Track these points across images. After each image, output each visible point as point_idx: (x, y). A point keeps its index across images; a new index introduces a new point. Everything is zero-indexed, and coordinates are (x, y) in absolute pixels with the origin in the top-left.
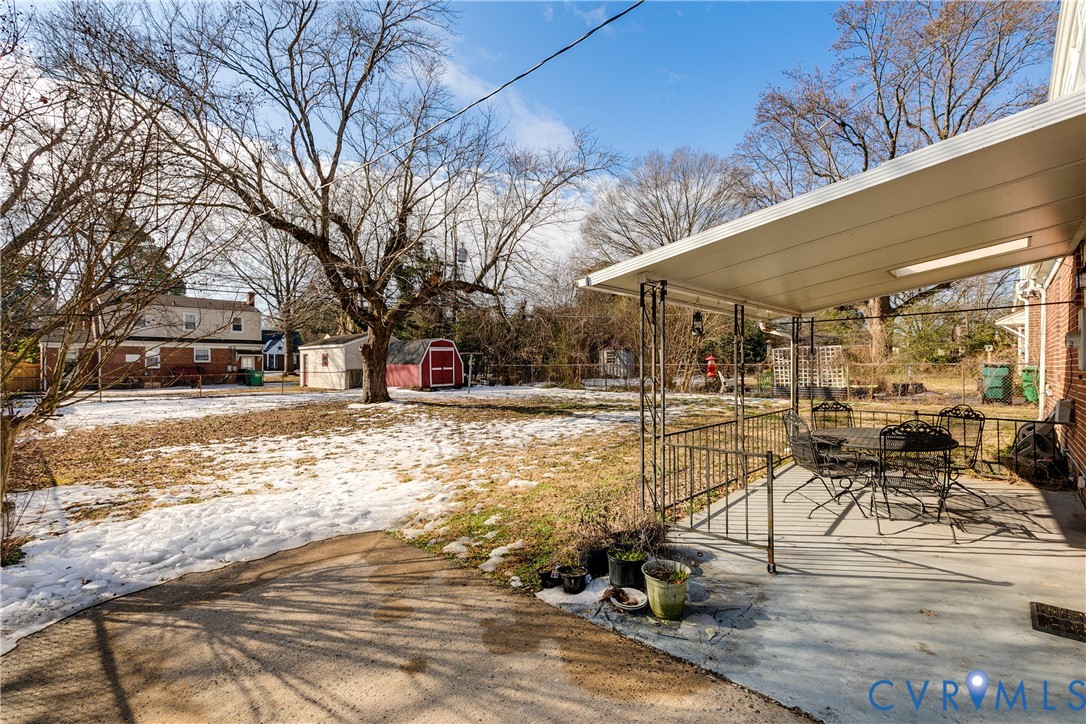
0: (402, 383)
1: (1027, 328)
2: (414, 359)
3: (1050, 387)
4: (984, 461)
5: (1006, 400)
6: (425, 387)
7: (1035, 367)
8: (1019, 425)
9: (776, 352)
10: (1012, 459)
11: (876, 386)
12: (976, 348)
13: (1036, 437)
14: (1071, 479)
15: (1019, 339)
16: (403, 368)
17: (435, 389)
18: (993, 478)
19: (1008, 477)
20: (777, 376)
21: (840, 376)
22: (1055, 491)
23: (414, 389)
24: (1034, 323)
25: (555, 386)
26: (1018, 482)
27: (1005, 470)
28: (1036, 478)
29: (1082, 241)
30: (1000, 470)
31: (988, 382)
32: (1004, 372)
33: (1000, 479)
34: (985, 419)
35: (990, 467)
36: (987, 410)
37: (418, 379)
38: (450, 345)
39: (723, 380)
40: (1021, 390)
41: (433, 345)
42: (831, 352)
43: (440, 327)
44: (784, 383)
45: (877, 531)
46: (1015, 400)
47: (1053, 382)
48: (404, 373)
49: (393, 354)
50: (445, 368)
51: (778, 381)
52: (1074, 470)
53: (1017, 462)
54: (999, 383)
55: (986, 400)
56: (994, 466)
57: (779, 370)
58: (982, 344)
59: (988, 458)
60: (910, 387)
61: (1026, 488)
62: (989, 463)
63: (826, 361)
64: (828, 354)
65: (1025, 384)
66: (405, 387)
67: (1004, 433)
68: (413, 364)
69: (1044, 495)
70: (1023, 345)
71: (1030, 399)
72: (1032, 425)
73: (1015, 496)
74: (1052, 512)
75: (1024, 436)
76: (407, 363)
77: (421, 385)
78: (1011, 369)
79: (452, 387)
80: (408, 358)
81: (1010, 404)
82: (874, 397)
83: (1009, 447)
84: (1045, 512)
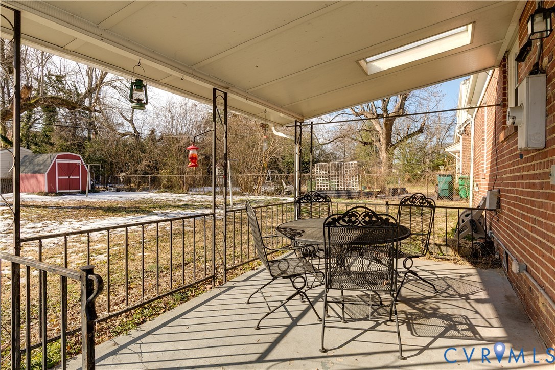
0: (31, 190)
1: (461, 152)
2: (41, 170)
3: (477, 185)
4: (436, 244)
5: (450, 198)
6: (51, 192)
7: (466, 176)
8: (462, 211)
9: (317, 166)
10: (455, 241)
11: (379, 190)
12: (435, 168)
13: (472, 221)
14: (497, 256)
15: (457, 161)
16: (32, 177)
17: (61, 194)
18: (443, 259)
19: (452, 258)
20: (318, 183)
21: (356, 183)
22: (487, 269)
23: (39, 194)
24: (466, 149)
25: (166, 192)
26: (460, 262)
27: (451, 252)
28: (473, 258)
29: (506, 52)
30: (447, 251)
31: (441, 186)
32: (449, 179)
33: (448, 260)
34: (436, 207)
35: (440, 249)
36: (439, 203)
37: (44, 185)
38: (78, 158)
39: (285, 186)
40: (458, 190)
41: (59, 157)
42: (351, 166)
43: (74, 144)
44: (322, 187)
45: (321, 347)
46: (455, 197)
47: (479, 181)
48: (33, 181)
49: (25, 165)
50: (71, 177)
51: (318, 186)
52: (499, 249)
53: (459, 244)
54: (446, 186)
55: (440, 198)
56: (443, 248)
57: (319, 179)
58: (438, 165)
59: (438, 241)
60: (399, 190)
61: (466, 268)
62: (439, 246)
63: (348, 172)
64: (349, 167)
65: (461, 187)
66: (33, 193)
67: (449, 218)
68: (40, 173)
69: (480, 274)
70: (459, 164)
71: (463, 197)
72: (470, 212)
73: (458, 276)
74: (488, 294)
75: (463, 221)
76: (35, 172)
77: (47, 191)
78: (453, 177)
79: (79, 193)
80: (37, 168)
81: (452, 200)
82: (376, 197)
83: (453, 230)
84: (482, 295)
